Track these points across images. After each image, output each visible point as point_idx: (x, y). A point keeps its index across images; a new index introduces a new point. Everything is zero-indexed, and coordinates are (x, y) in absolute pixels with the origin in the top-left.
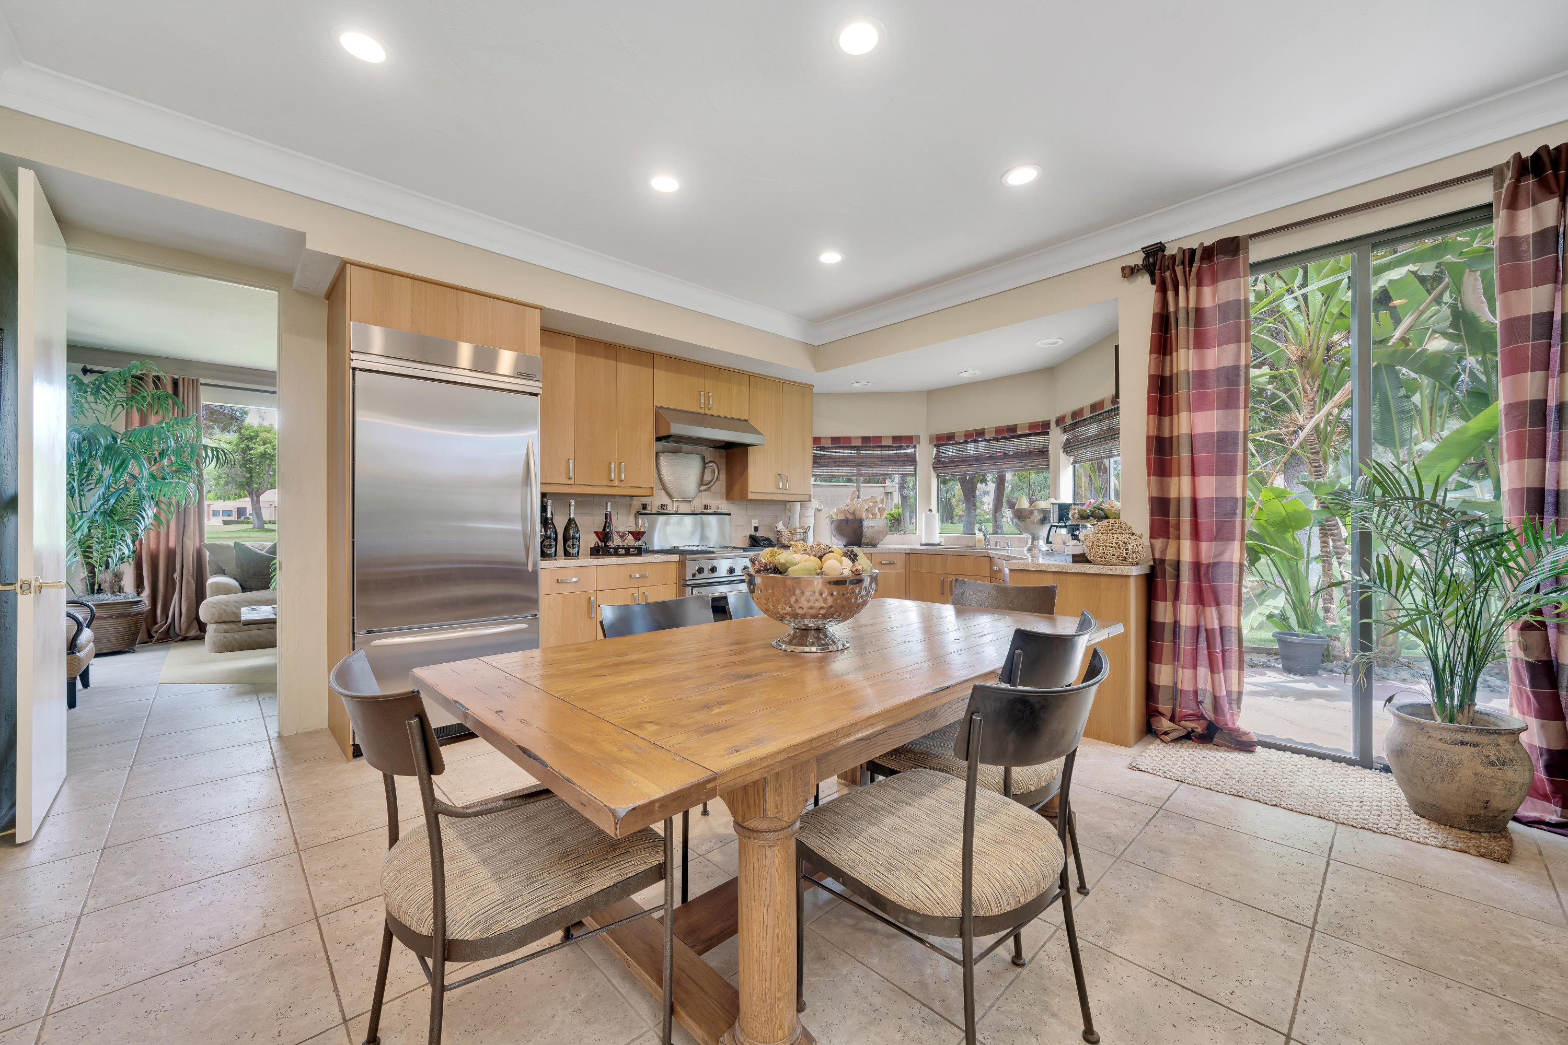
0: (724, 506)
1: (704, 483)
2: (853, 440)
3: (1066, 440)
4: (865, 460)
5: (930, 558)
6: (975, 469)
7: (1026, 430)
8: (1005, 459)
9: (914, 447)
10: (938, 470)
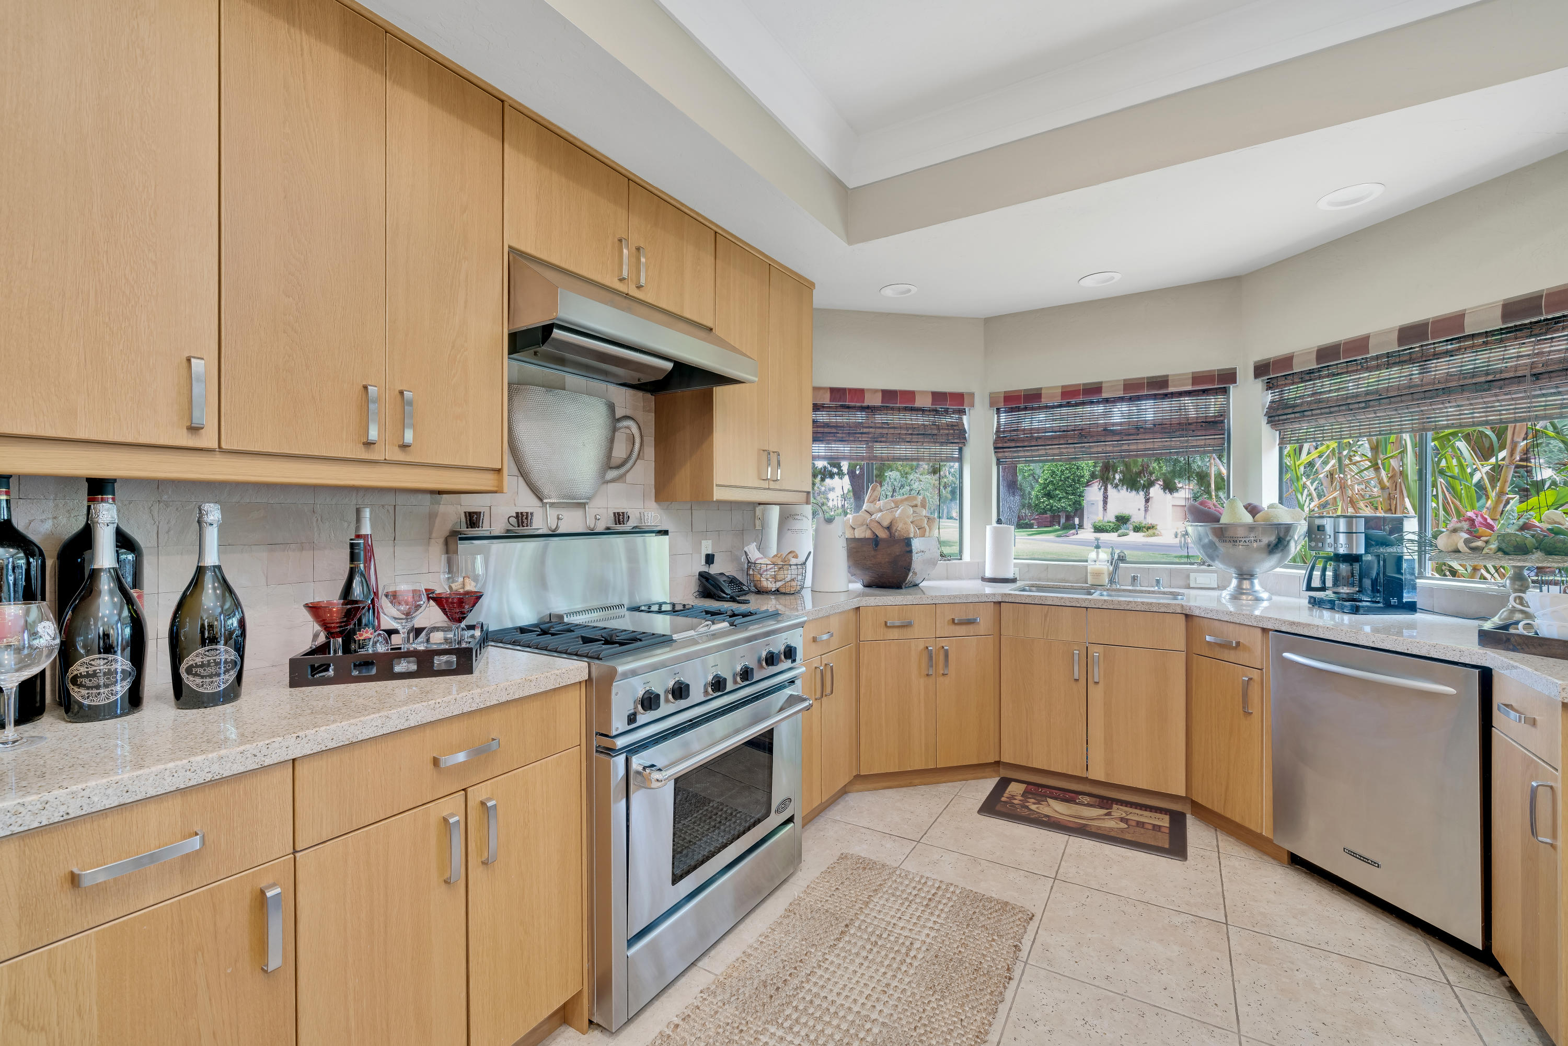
0: (654, 515)
1: (614, 462)
2: (867, 396)
3: (1272, 402)
4: (885, 431)
5: (1048, 612)
6: (1075, 452)
7: (1187, 385)
8: (1138, 434)
9: (962, 412)
10: (1004, 452)
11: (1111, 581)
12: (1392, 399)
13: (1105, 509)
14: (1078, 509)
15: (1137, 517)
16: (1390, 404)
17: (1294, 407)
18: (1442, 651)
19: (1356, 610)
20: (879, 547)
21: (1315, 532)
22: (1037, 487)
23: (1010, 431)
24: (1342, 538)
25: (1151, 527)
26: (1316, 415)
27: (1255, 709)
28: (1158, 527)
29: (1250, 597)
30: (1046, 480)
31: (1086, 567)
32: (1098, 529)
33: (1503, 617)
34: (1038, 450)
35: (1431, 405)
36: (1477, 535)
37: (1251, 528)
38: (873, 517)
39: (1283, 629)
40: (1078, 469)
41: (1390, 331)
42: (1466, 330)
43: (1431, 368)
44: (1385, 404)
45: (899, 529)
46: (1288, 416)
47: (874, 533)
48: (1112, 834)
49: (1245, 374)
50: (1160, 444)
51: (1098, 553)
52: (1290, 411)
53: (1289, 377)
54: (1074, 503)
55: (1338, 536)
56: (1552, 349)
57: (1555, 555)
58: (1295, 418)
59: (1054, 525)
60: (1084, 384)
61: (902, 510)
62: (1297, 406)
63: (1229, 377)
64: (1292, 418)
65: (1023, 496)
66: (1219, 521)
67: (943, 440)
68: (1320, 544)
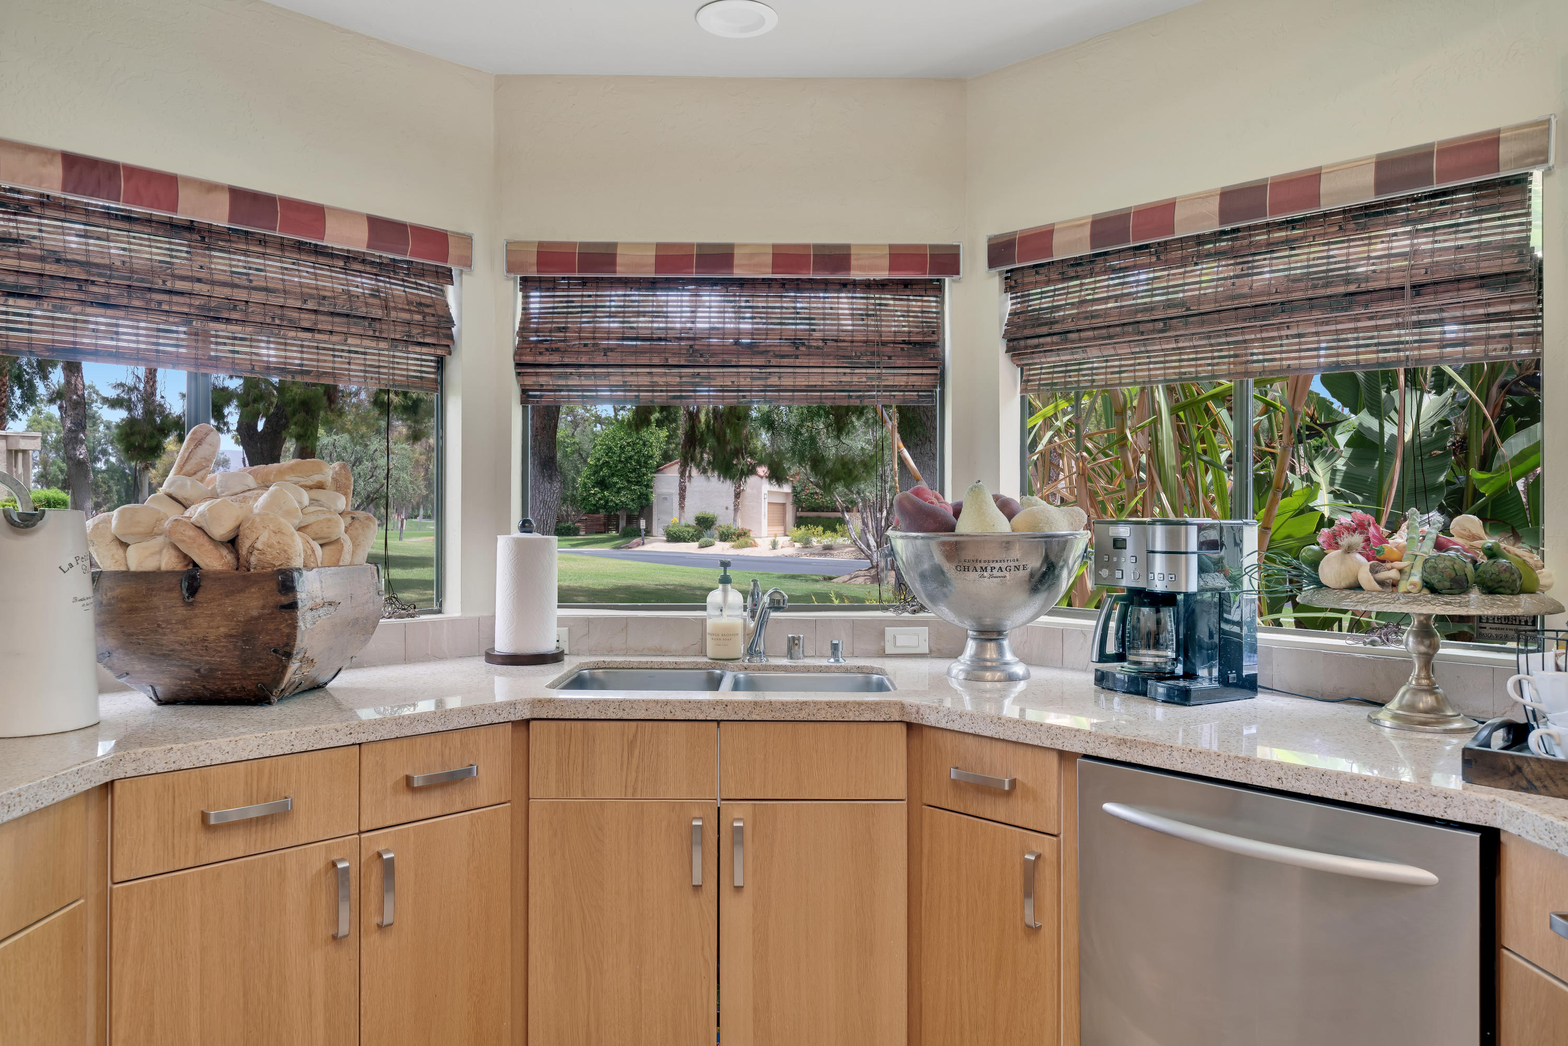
3: (1013, 314)
4: (242, 295)
5: (635, 736)
6: (680, 384)
7: (883, 270)
8: (797, 357)
9: (447, 276)
10: (537, 374)
11: (751, 651)
12: (1205, 317)
13: (682, 507)
14: (644, 507)
15: (725, 520)
17: (1052, 323)
18: (1412, 797)
19: (1182, 697)
20: (200, 596)
22: (585, 471)
23: (551, 330)
24: (1160, 563)
25: (743, 534)
26: (1088, 339)
27: (1046, 918)
28: (752, 535)
29: (998, 675)
30: (599, 460)
31: (703, 621)
32: (673, 537)
33: (1404, 702)
34: (609, 375)
35: (1261, 331)
36: (1382, 557)
37: (1005, 543)
38: (187, 514)
39: (1104, 754)
40: (644, 445)
41: (1204, 197)
42: (1322, 202)
43: (1263, 266)
45: (259, 545)
46: (1042, 340)
47: (185, 556)
49: (975, 259)
51: (725, 591)
52: (1044, 330)
53: (1042, 270)
54: (639, 497)
55: (1154, 558)
56: (1436, 245)
57: (1501, 593)
58: (1054, 343)
59: (610, 530)
60: (700, 246)
61: (273, 496)
62: (1057, 322)
63: (947, 260)
64: (1047, 344)
65: (564, 482)
66: (952, 529)
67: (398, 337)
68: (1118, 574)
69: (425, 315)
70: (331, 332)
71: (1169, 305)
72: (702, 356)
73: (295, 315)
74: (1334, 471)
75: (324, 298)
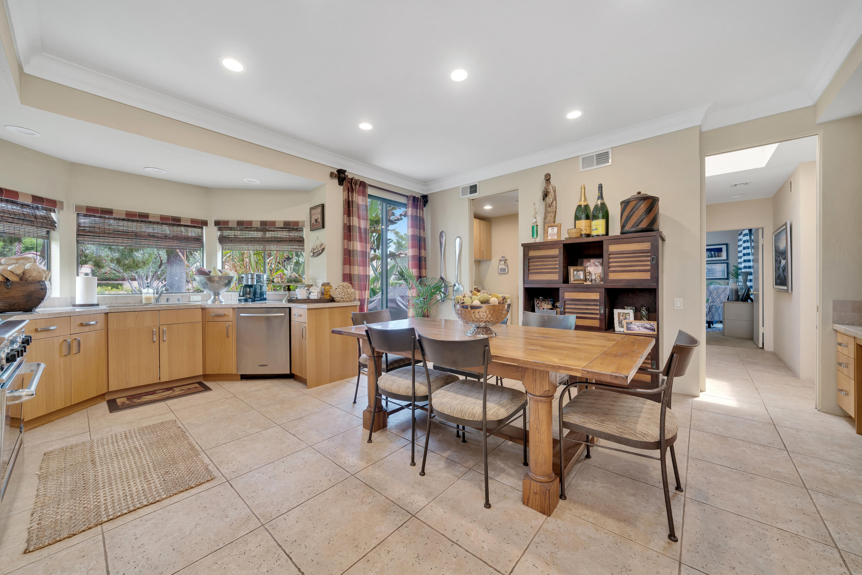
3: (220, 235)
7: (188, 223)
8: (166, 239)
9: (52, 211)
10: (84, 237)
11: (156, 301)
16: (257, 242)
20: (9, 286)
21: (240, 279)
23: (89, 227)
24: (250, 280)
26: (236, 242)
27: (230, 334)
29: (218, 301)
35: (267, 244)
36: (282, 278)
37: (220, 278)
39: (240, 307)
42: (275, 226)
43: (267, 234)
44: (256, 242)
45: (33, 275)
46: (226, 241)
47: (6, 278)
48: (181, 394)
49: (211, 224)
50: (176, 244)
51: (148, 289)
52: (227, 239)
53: (226, 228)
55: (248, 279)
56: (291, 235)
58: (229, 242)
61: (32, 264)
62: (229, 238)
63: (205, 223)
66: (210, 275)
67: (39, 226)
68: (242, 282)
69: (48, 220)
70: (17, 223)
71: (251, 238)
72: (139, 237)
73: (7, 218)
74: (291, 267)
75: (16, 214)
